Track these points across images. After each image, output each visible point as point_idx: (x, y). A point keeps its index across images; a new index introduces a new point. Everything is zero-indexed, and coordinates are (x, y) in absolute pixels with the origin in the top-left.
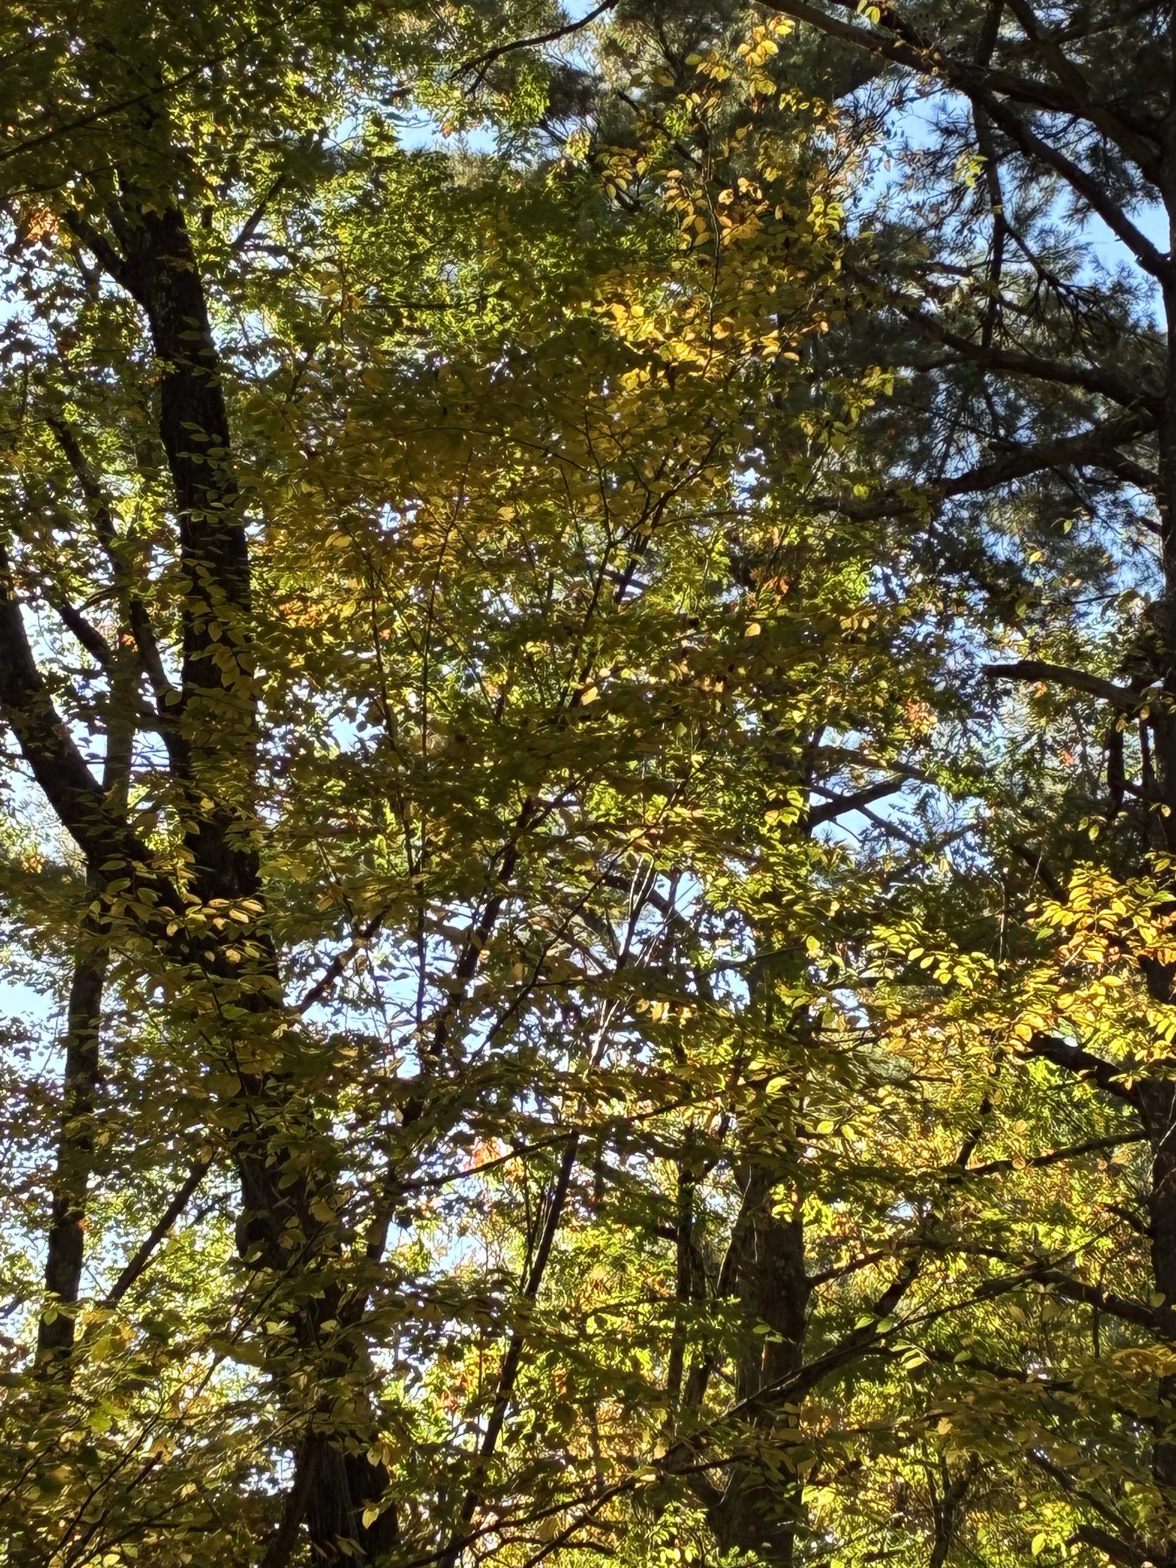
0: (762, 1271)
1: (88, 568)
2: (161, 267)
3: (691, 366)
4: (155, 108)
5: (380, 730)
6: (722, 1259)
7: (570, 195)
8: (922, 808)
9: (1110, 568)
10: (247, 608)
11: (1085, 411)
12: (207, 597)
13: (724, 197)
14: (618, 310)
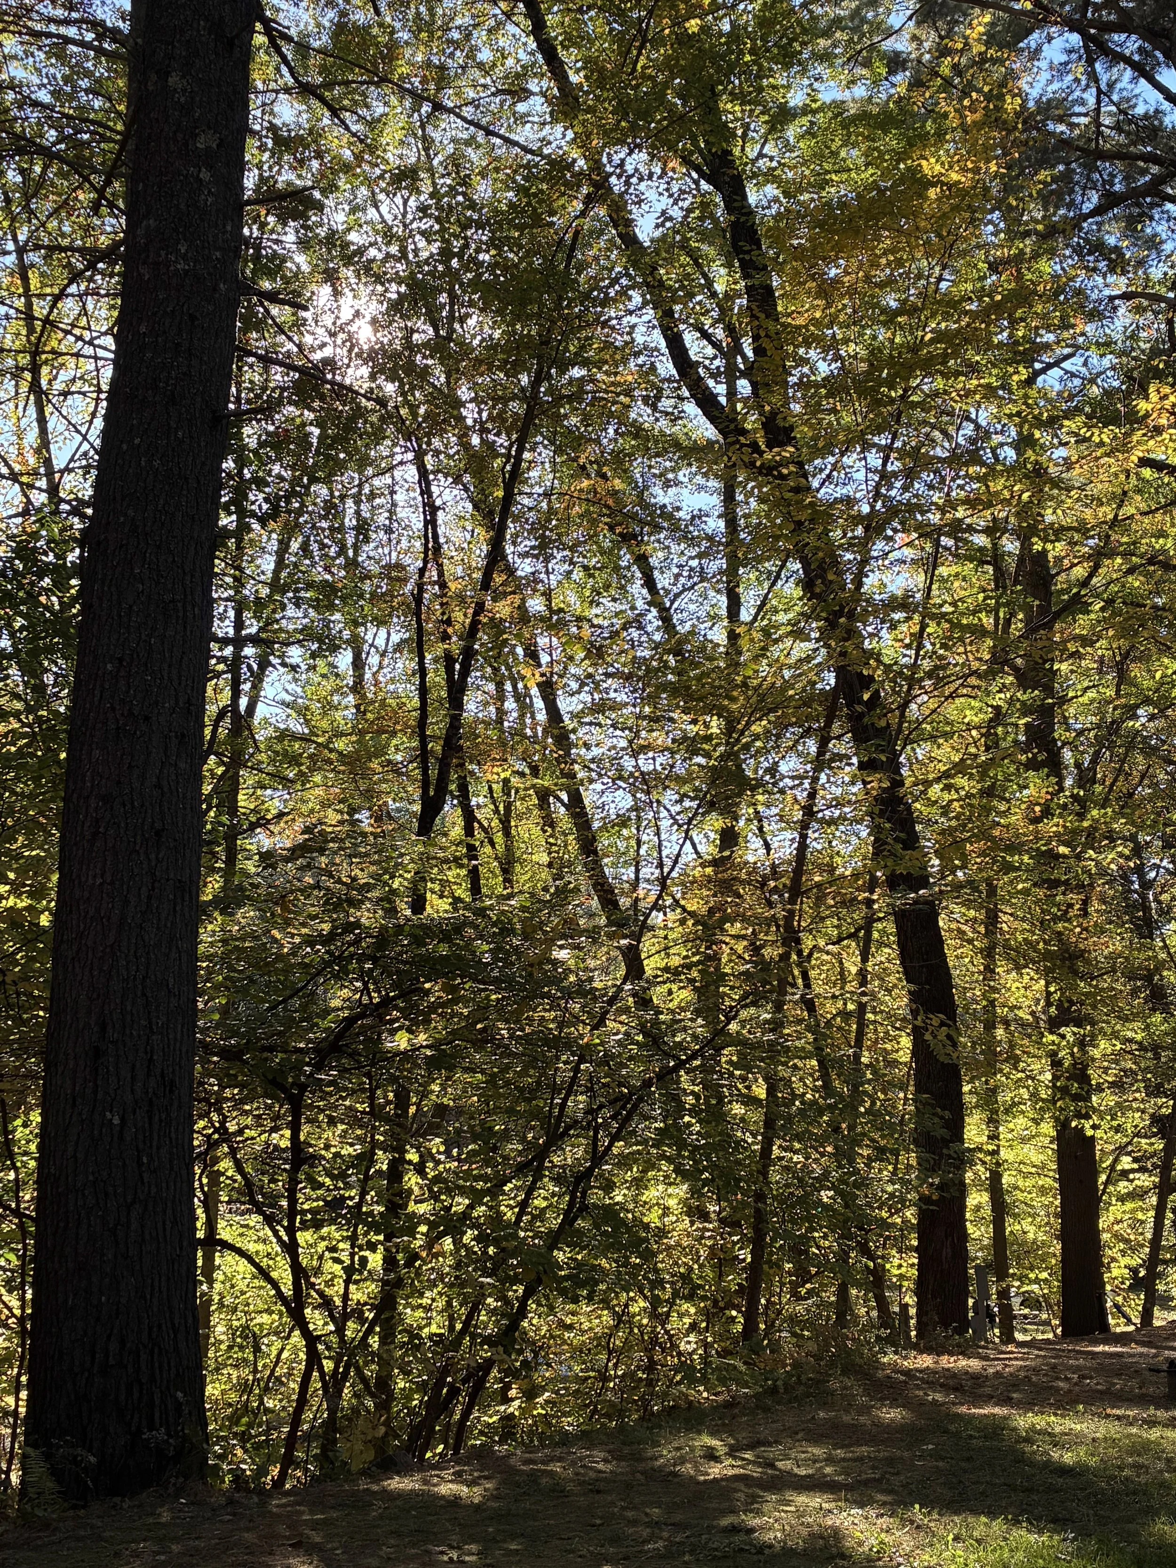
0: (1031, 574)
1: (708, 311)
2: (724, 174)
3: (959, 182)
4: (711, 105)
5: (839, 364)
6: (1013, 570)
7: (901, 109)
8: (1085, 364)
9: (1162, 242)
10: (777, 320)
11: (1144, 172)
12: (757, 318)
13: (966, 102)
14: (924, 163)
